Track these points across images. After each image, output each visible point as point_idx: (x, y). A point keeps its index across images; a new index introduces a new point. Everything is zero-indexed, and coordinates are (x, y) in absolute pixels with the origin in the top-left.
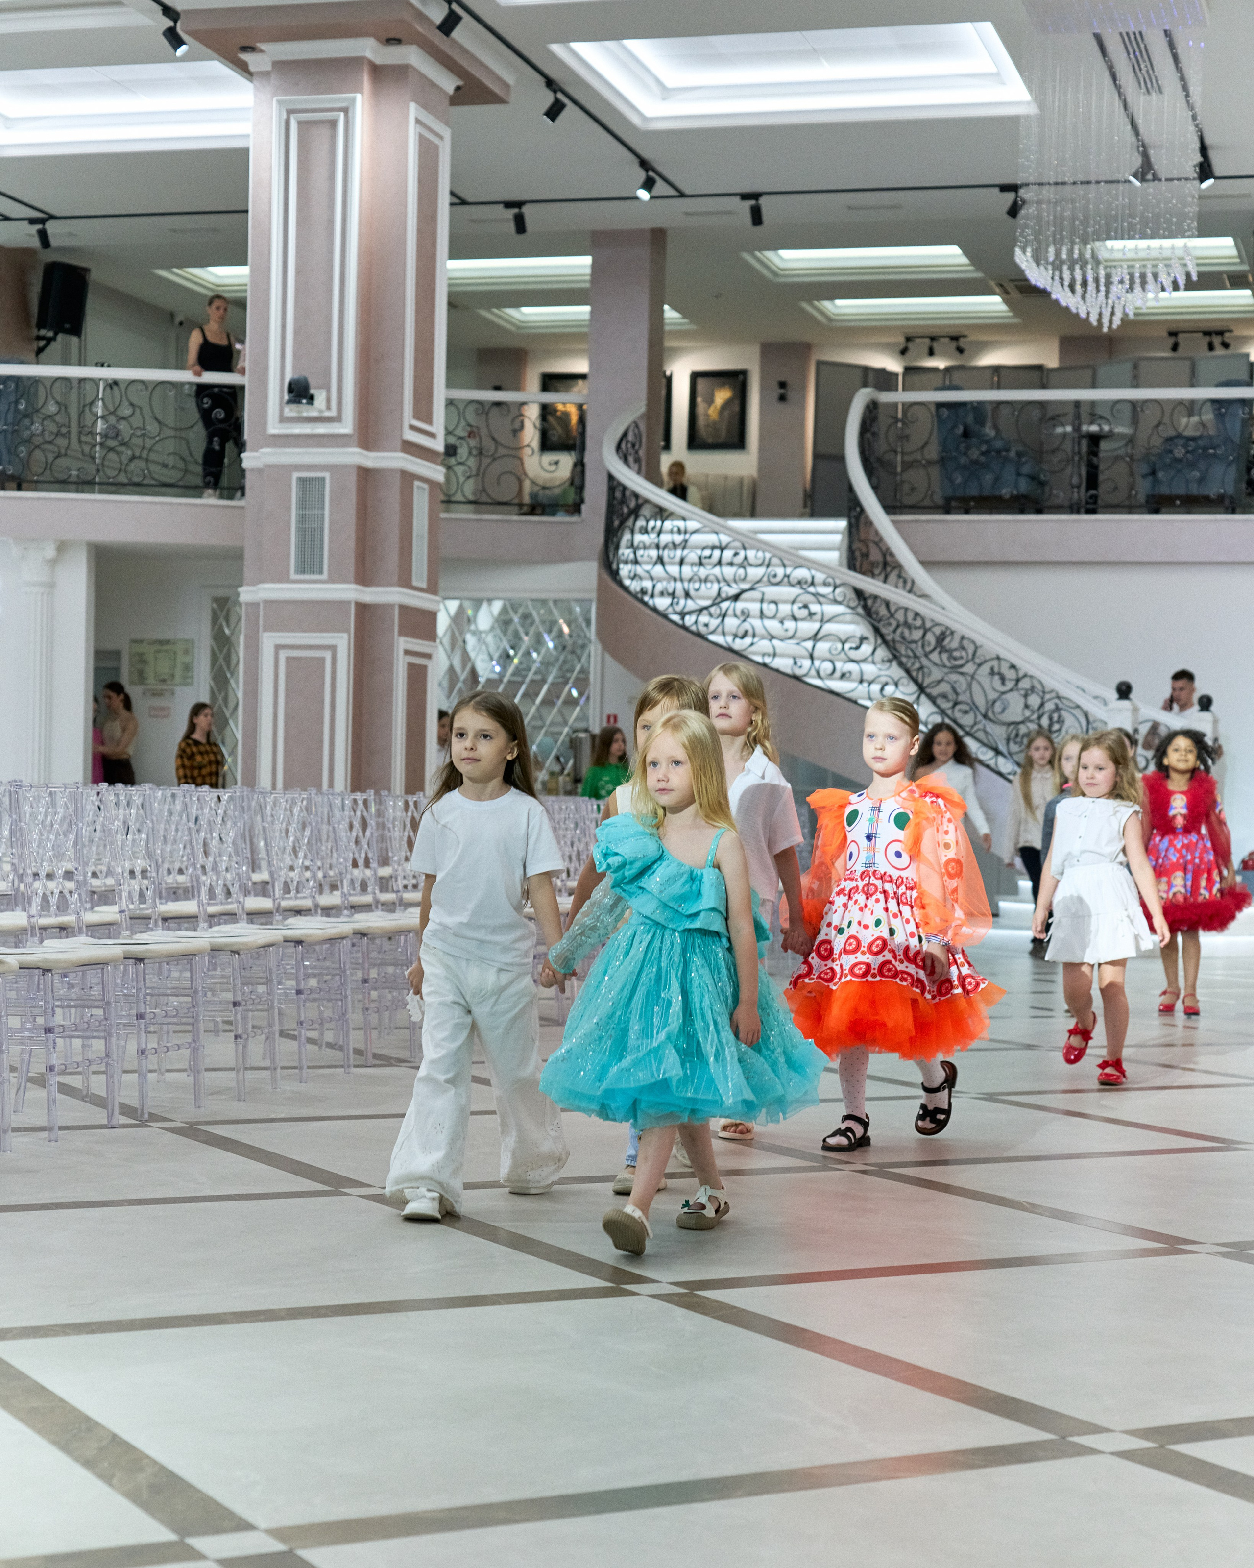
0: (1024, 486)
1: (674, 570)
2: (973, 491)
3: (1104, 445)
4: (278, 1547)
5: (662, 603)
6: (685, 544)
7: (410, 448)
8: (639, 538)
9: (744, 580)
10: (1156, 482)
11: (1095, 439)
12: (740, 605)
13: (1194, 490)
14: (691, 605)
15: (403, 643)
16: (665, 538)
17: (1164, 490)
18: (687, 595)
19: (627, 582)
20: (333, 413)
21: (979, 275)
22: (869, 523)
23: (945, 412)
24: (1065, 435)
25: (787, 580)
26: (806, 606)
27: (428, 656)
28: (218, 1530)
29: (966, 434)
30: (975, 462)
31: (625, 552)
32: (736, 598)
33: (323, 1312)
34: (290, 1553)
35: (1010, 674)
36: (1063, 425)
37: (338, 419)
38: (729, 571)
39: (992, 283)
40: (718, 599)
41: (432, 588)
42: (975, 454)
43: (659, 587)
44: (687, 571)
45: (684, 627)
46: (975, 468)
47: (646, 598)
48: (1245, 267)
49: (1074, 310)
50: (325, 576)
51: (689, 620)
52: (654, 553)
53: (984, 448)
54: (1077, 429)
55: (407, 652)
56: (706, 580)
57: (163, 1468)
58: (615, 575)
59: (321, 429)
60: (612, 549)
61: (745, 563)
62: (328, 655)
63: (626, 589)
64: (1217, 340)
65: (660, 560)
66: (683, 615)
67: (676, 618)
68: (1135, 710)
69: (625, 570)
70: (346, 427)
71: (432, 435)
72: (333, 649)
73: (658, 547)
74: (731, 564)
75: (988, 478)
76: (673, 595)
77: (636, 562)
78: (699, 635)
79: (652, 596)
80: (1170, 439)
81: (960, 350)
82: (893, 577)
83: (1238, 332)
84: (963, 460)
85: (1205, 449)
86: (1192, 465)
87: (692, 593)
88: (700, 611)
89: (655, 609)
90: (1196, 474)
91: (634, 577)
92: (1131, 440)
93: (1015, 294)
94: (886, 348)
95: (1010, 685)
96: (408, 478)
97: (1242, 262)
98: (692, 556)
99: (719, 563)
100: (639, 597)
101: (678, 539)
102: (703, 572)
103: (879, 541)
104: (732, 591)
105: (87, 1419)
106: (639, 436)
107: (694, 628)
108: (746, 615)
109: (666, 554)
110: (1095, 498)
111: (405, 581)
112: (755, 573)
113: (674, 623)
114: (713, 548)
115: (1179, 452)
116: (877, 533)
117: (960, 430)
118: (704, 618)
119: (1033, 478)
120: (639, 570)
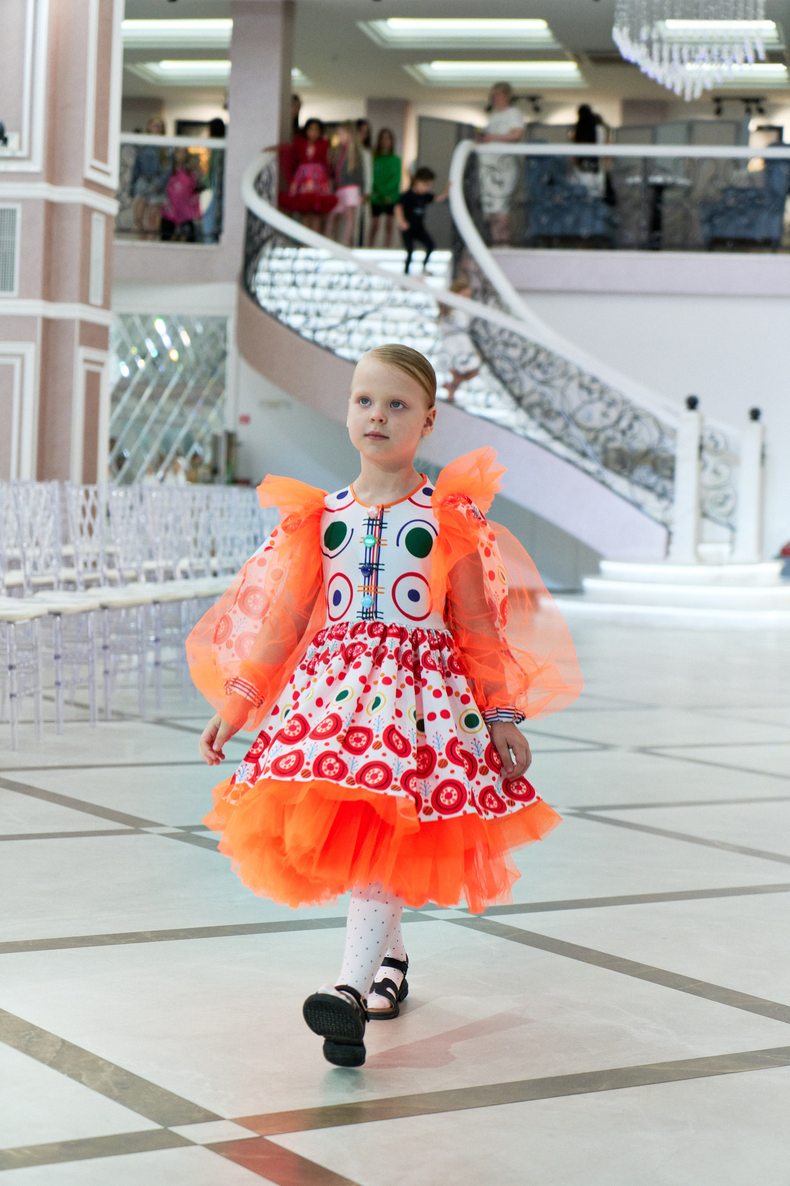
0: (600, 227)
1: (306, 292)
2: (556, 230)
3: (668, 195)
4: (249, 1134)
5: (296, 321)
6: (316, 271)
7: (90, 184)
8: (275, 264)
9: (369, 302)
10: (713, 227)
11: (659, 189)
12: (365, 324)
13: (743, 233)
14: (321, 323)
15: (82, 353)
16: (300, 265)
17: (719, 233)
18: (318, 314)
19: (264, 303)
20: (24, 153)
21: (557, 46)
22: (471, 257)
23: (533, 163)
24: (634, 186)
25: (405, 304)
26: (421, 326)
27: (101, 364)
28: (193, 1121)
29: (552, 182)
30: (558, 206)
31: (262, 276)
32: (361, 318)
33: (182, 934)
34: (261, 1137)
35: (595, 387)
36: (633, 175)
37: (28, 158)
38: (355, 295)
39: (568, 54)
40: (346, 319)
41: (106, 305)
42: (558, 199)
43: (294, 307)
44: (319, 293)
45: (315, 343)
46: (558, 212)
47: (282, 317)
48: (782, 47)
49: (660, 80)
50: (16, 292)
51: (320, 337)
52: (289, 278)
53: (566, 194)
54: (645, 179)
55: (86, 361)
56: (334, 302)
57: (117, 1068)
58: (253, 296)
59: (14, 167)
60: (250, 272)
61: (369, 288)
62: (17, 363)
63: (263, 309)
64: (753, 106)
65: (294, 284)
66: (314, 331)
67: (307, 334)
68: (702, 420)
69: (262, 292)
70: (37, 165)
71: (107, 173)
72: (22, 357)
73: (293, 272)
74: (357, 288)
75: (569, 220)
76: (306, 314)
77: (272, 285)
78: (329, 350)
79: (287, 314)
80: (724, 191)
81: (537, 109)
82: (492, 301)
83: (774, 100)
84: (548, 204)
85: (752, 199)
86: (742, 213)
87: (322, 312)
88: (330, 328)
89: (289, 327)
90: (744, 220)
91: (271, 298)
92: (688, 191)
93: (588, 64)
94: (473, 105)
95: (596, 396)
96: (88, 211)
97: (780, 43)
98: (323, 280)
99: (347, 287)
100: (275, 315)
101: (311, 266)
102: (333, 295)
103: (479, 272)
104: (357, 311)
105: (33, 1027)
106: (270, 176)
107: (323, 344)
108: (369, 333)
109: (300, 279)
110: (659, 239)
111: (84, 299)
112: (379, 297)
113: (306, 339)
114: (342, 274)
115: (731, 202)
116: (476, 264)
117: (545, 178)
118: (333, 335)
119: (609, 221)
120: (276, 292)
